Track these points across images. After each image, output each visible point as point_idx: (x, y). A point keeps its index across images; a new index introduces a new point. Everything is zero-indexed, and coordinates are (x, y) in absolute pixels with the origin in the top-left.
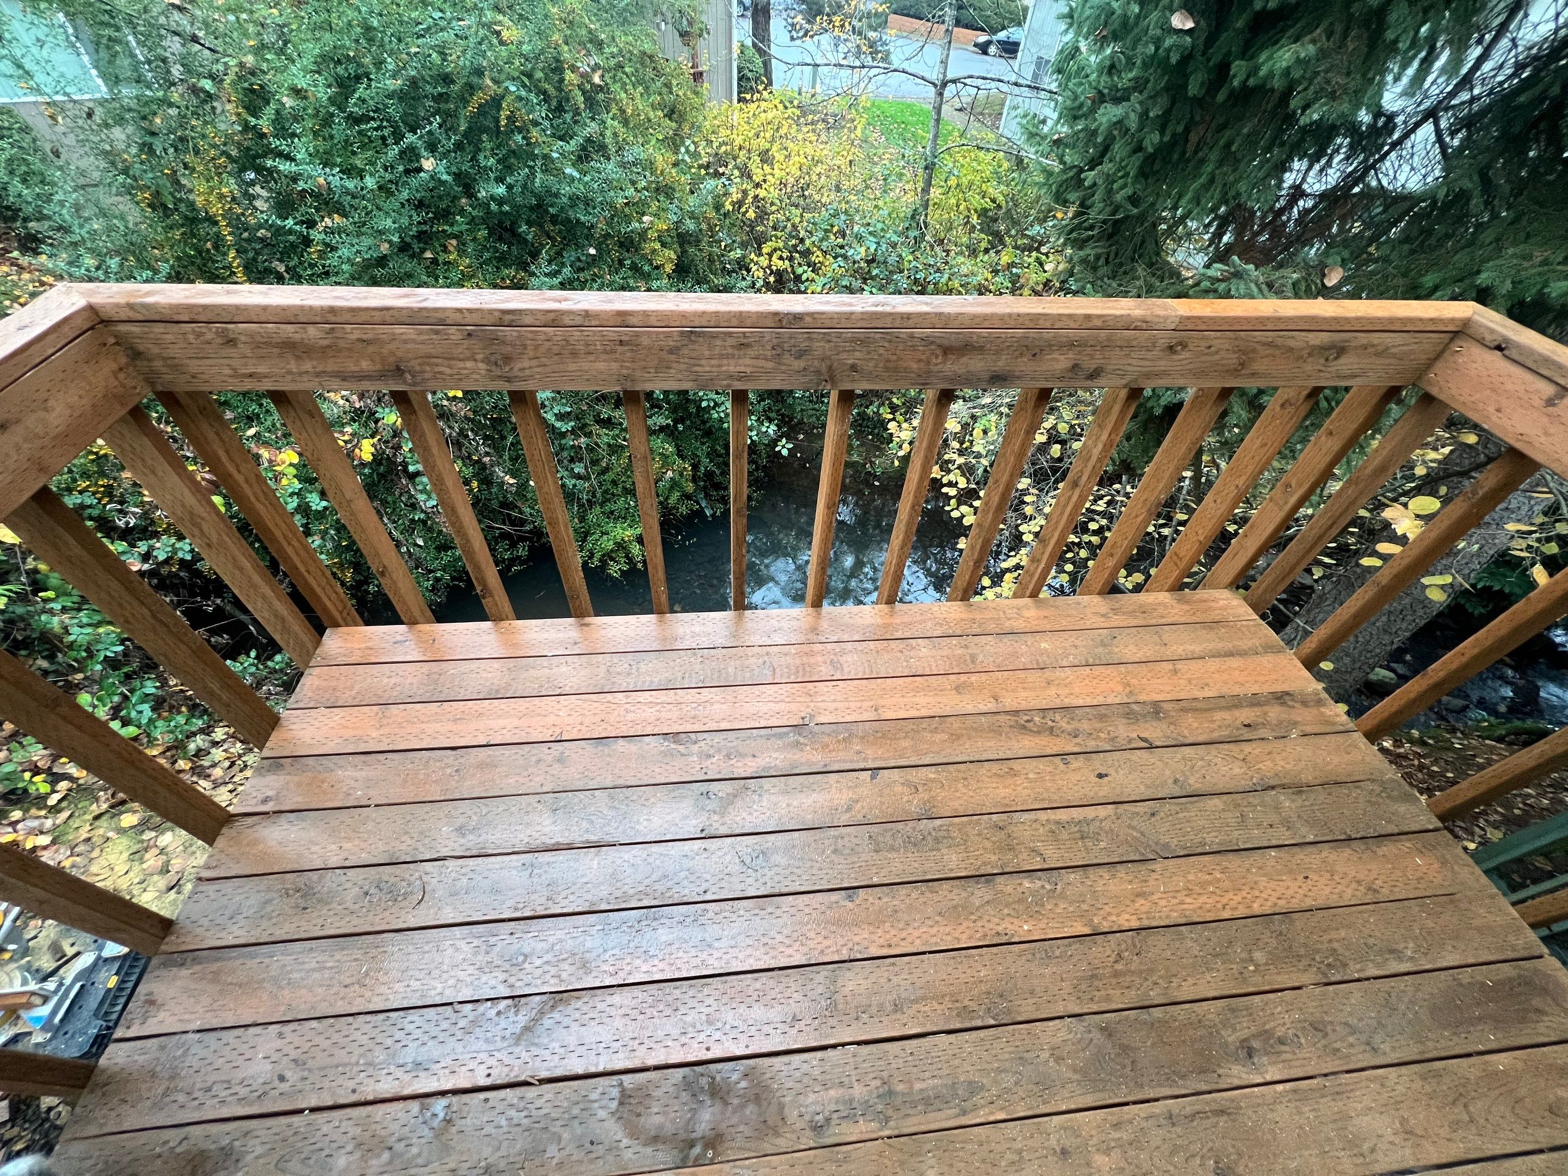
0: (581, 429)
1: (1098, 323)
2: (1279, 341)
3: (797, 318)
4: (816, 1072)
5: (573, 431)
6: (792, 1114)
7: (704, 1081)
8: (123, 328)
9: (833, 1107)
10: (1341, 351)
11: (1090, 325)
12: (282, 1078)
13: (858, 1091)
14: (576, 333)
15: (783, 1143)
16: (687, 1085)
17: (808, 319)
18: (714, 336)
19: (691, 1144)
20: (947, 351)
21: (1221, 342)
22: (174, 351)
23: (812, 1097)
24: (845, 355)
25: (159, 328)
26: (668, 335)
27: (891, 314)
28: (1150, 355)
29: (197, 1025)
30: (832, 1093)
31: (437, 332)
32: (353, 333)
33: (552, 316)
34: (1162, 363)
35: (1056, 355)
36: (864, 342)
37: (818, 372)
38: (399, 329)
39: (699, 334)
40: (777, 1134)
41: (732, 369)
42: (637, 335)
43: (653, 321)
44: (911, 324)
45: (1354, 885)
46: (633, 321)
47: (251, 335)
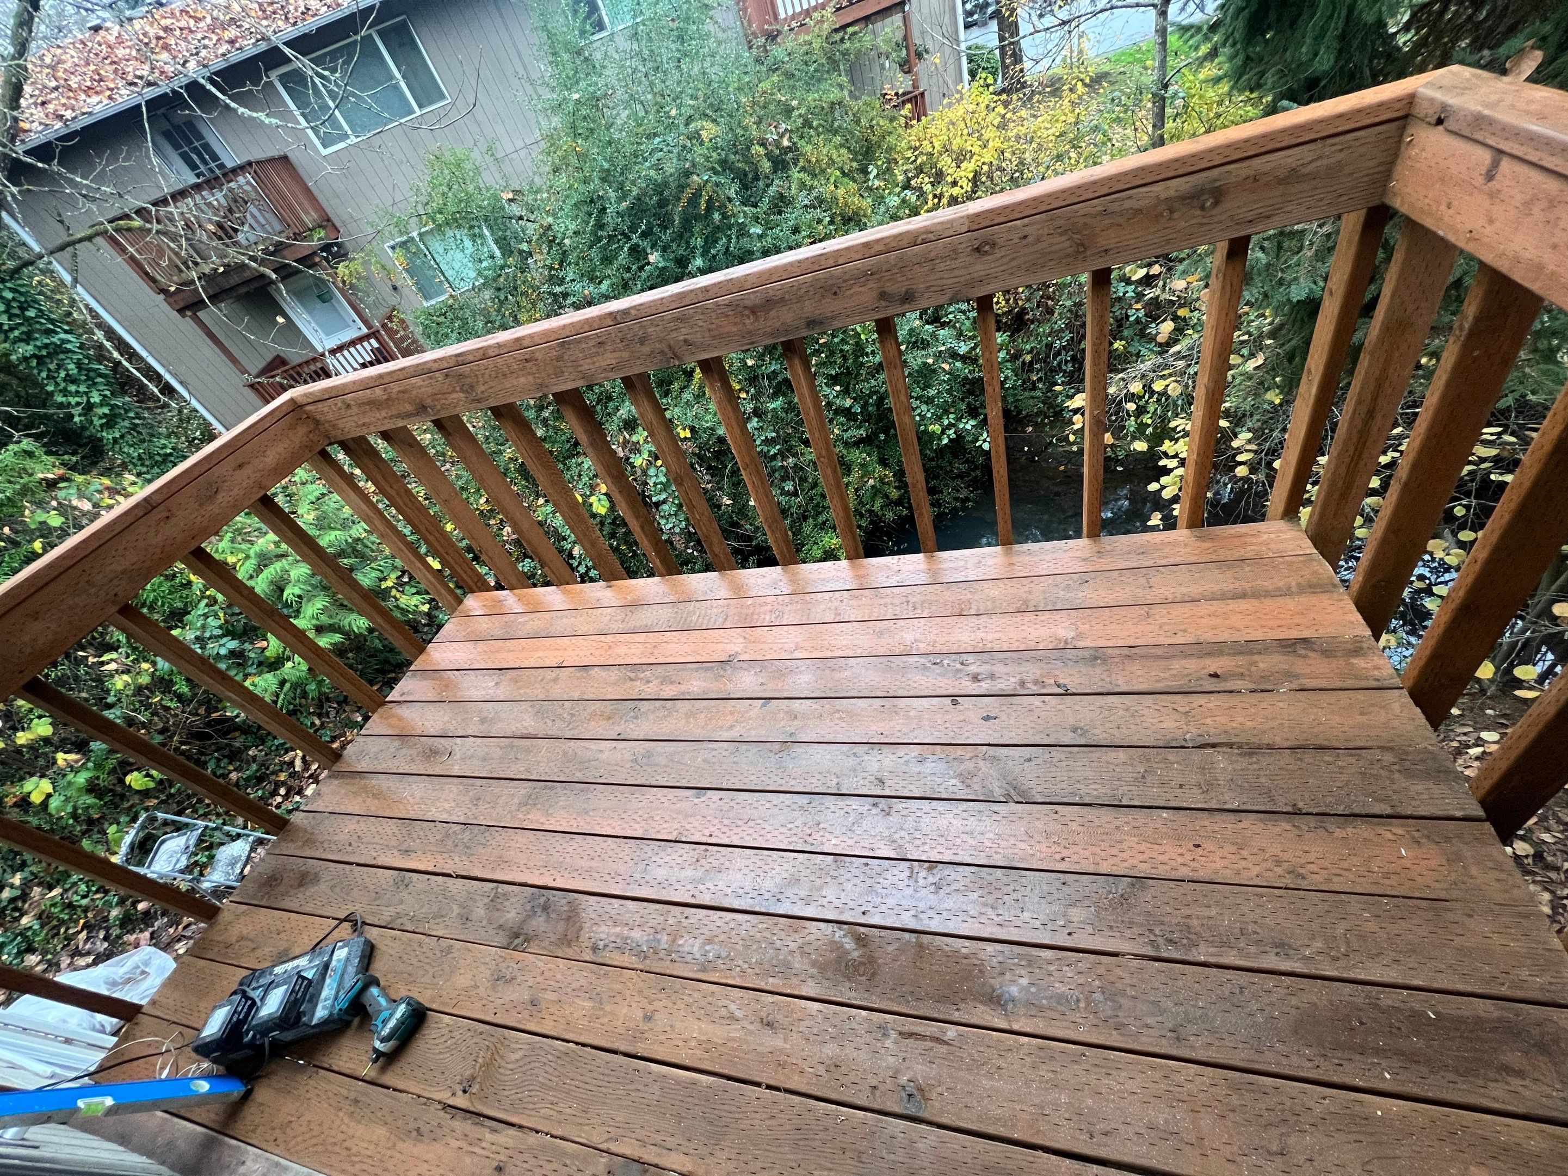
0: (788, 451)
1: (880, 247)
2: (1115, 207)
3: (625, 312)
4: (614, 912)
5: (780, 452)
6: (584, 935)
7: (542, 900)
8: (308, 408)
9: (613, 939)
10: (1218, 194)
11: (873, 252)
12: (350, 845)
13: (636, 934)
14: (500, 361)
15: (569, 952)
16: (533, 898)
17: (633, 312)
18: (578, 341)
19: (517, 936)
20: (754, 310)
21: (1034, 227)
22: (330, 417)
23: (604, 928)
24: (674, 335)
25: (320, 405)
26: (551, 348)
27: (692, 291)
28: (956, 264)
29: (330, 810)
30: (618, 929)
31: (431, 378)
32: (395, 388)
33: (481, 352)
34: (978, 267)
35: (857, 289)
36: (682, 319)
37: (662, 352)
38: (413, 380)
39: (569, 343)
40: (569, 946)
41: (603, 364)
42: (533, 352)
43: (537, 341)
44: (711, 294)
45: (1269, 864)
46: (525, 343)
47: (354, 400)
